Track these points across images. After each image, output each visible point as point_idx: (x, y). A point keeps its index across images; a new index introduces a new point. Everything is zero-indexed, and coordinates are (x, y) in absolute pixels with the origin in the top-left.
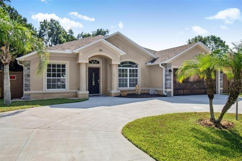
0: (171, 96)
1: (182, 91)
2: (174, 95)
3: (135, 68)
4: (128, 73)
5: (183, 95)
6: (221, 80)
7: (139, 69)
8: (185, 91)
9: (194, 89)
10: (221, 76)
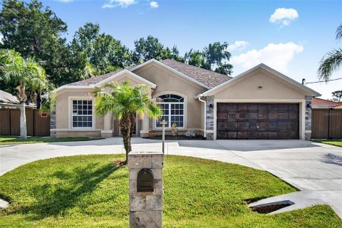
0: (212, 139)
1: (235, 133)
2: (217, 139)
3: (179, 103)
4: (170, 109)
5: (237, 139)
6: (307, 118)
7: (185, 103)
8: (239, 133)
9: (257, 130)
10: (307, 113)
